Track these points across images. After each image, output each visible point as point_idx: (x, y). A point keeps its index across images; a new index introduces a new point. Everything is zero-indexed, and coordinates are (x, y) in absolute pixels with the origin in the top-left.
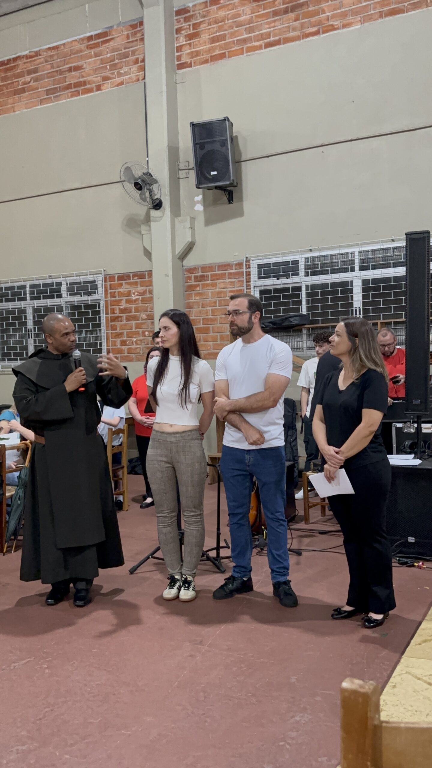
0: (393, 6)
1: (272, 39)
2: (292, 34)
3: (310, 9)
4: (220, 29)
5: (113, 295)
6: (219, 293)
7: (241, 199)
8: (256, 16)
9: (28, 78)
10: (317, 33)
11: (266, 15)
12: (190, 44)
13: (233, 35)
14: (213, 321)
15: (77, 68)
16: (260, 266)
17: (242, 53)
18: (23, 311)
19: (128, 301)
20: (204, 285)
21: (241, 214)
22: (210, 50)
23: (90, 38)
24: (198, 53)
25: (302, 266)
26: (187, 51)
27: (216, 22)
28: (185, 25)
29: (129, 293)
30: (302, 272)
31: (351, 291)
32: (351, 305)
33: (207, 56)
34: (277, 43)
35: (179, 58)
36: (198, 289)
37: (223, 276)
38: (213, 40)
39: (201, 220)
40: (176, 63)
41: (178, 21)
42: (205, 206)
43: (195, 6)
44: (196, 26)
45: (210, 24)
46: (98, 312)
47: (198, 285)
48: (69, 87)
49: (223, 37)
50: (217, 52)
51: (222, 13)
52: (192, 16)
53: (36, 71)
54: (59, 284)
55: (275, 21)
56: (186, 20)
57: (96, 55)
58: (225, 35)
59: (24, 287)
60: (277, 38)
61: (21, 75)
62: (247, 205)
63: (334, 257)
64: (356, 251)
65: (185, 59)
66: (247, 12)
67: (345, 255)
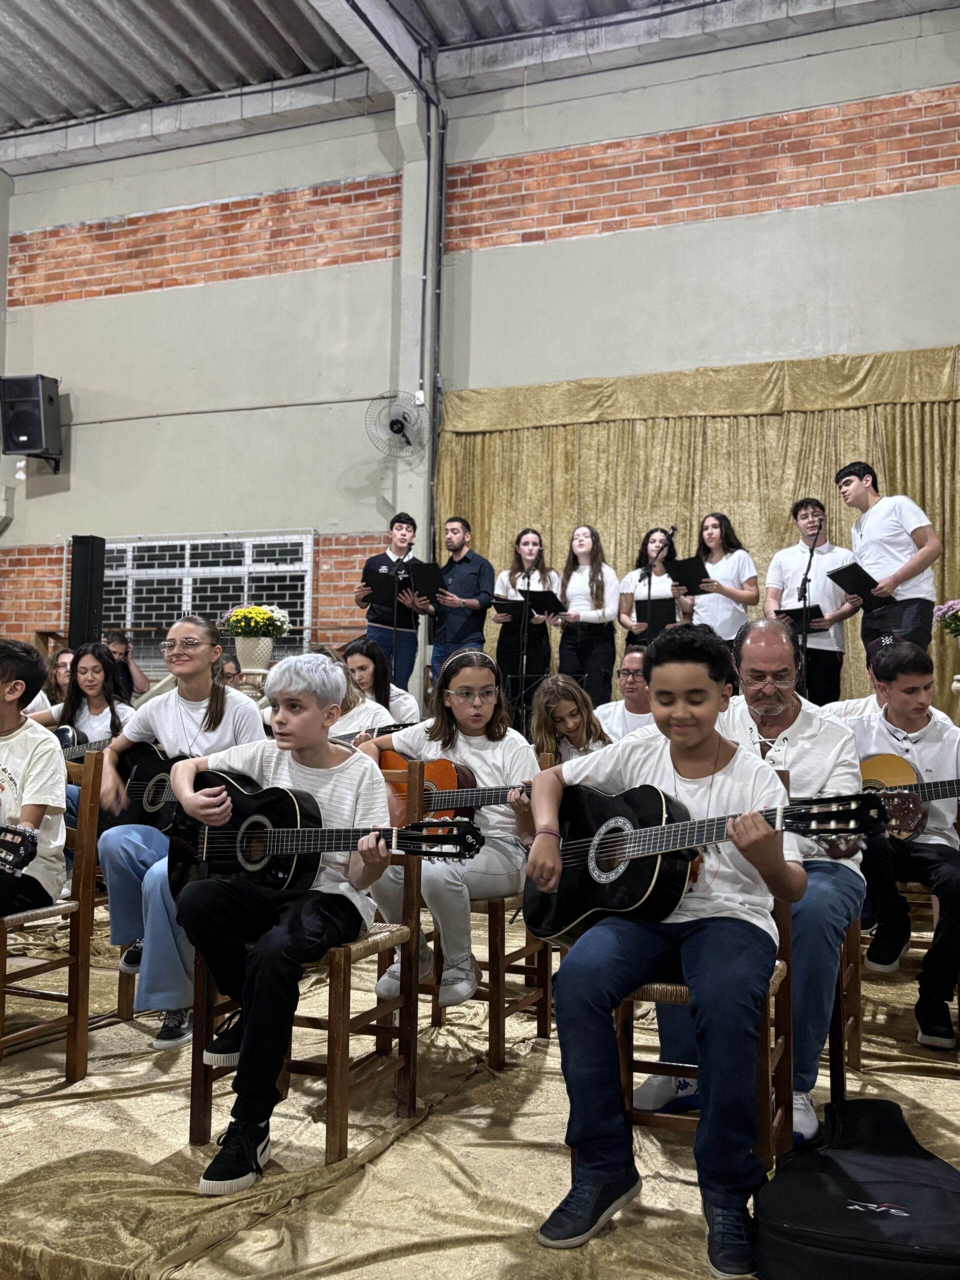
0: (238, 268)
1: (113, 285)
3: (155, 257)
4: (57, 265)
6: (36, 582)
7: (68, 470)
8: (99, 257)
10: (160, 285)
11: (107, 258)
12: (24, 278)
13: (72, 274)
14: (26, 617)
17: (81, 297)
20: (20, 572)
21: (67, 488)
22: (46, 289)
24: (32, 291)
25: (129, 555)
26: (20, 285)
27: (54, 257)
28: (20, 255)
30: (129, 563)
31: (180, 590)
32: (179, 608)
33: (41, 295)
34: (118, 291)
35: (11, 293)
36: (12, 575)
37: (42, 562)
38: (49, 278)
39: (20, 493)
40: (8, 298)
41: (13, 250)
42: (29, 475)
43: (32, 234)
44: (32, 258)
45: (47, 258)
47: (13, 571)
49: (61, 276)
50: (54, 292)
51: (61, 248)
52: (28, 246)
55: (117, 266)
56: (22, 249)
58: (63, 274)
60: (118, 285)
62: (74, 478)
63: (162, 548)
64: (188, 544)
65: (17, 295)
66: (88, 251)
67: (174, 548)
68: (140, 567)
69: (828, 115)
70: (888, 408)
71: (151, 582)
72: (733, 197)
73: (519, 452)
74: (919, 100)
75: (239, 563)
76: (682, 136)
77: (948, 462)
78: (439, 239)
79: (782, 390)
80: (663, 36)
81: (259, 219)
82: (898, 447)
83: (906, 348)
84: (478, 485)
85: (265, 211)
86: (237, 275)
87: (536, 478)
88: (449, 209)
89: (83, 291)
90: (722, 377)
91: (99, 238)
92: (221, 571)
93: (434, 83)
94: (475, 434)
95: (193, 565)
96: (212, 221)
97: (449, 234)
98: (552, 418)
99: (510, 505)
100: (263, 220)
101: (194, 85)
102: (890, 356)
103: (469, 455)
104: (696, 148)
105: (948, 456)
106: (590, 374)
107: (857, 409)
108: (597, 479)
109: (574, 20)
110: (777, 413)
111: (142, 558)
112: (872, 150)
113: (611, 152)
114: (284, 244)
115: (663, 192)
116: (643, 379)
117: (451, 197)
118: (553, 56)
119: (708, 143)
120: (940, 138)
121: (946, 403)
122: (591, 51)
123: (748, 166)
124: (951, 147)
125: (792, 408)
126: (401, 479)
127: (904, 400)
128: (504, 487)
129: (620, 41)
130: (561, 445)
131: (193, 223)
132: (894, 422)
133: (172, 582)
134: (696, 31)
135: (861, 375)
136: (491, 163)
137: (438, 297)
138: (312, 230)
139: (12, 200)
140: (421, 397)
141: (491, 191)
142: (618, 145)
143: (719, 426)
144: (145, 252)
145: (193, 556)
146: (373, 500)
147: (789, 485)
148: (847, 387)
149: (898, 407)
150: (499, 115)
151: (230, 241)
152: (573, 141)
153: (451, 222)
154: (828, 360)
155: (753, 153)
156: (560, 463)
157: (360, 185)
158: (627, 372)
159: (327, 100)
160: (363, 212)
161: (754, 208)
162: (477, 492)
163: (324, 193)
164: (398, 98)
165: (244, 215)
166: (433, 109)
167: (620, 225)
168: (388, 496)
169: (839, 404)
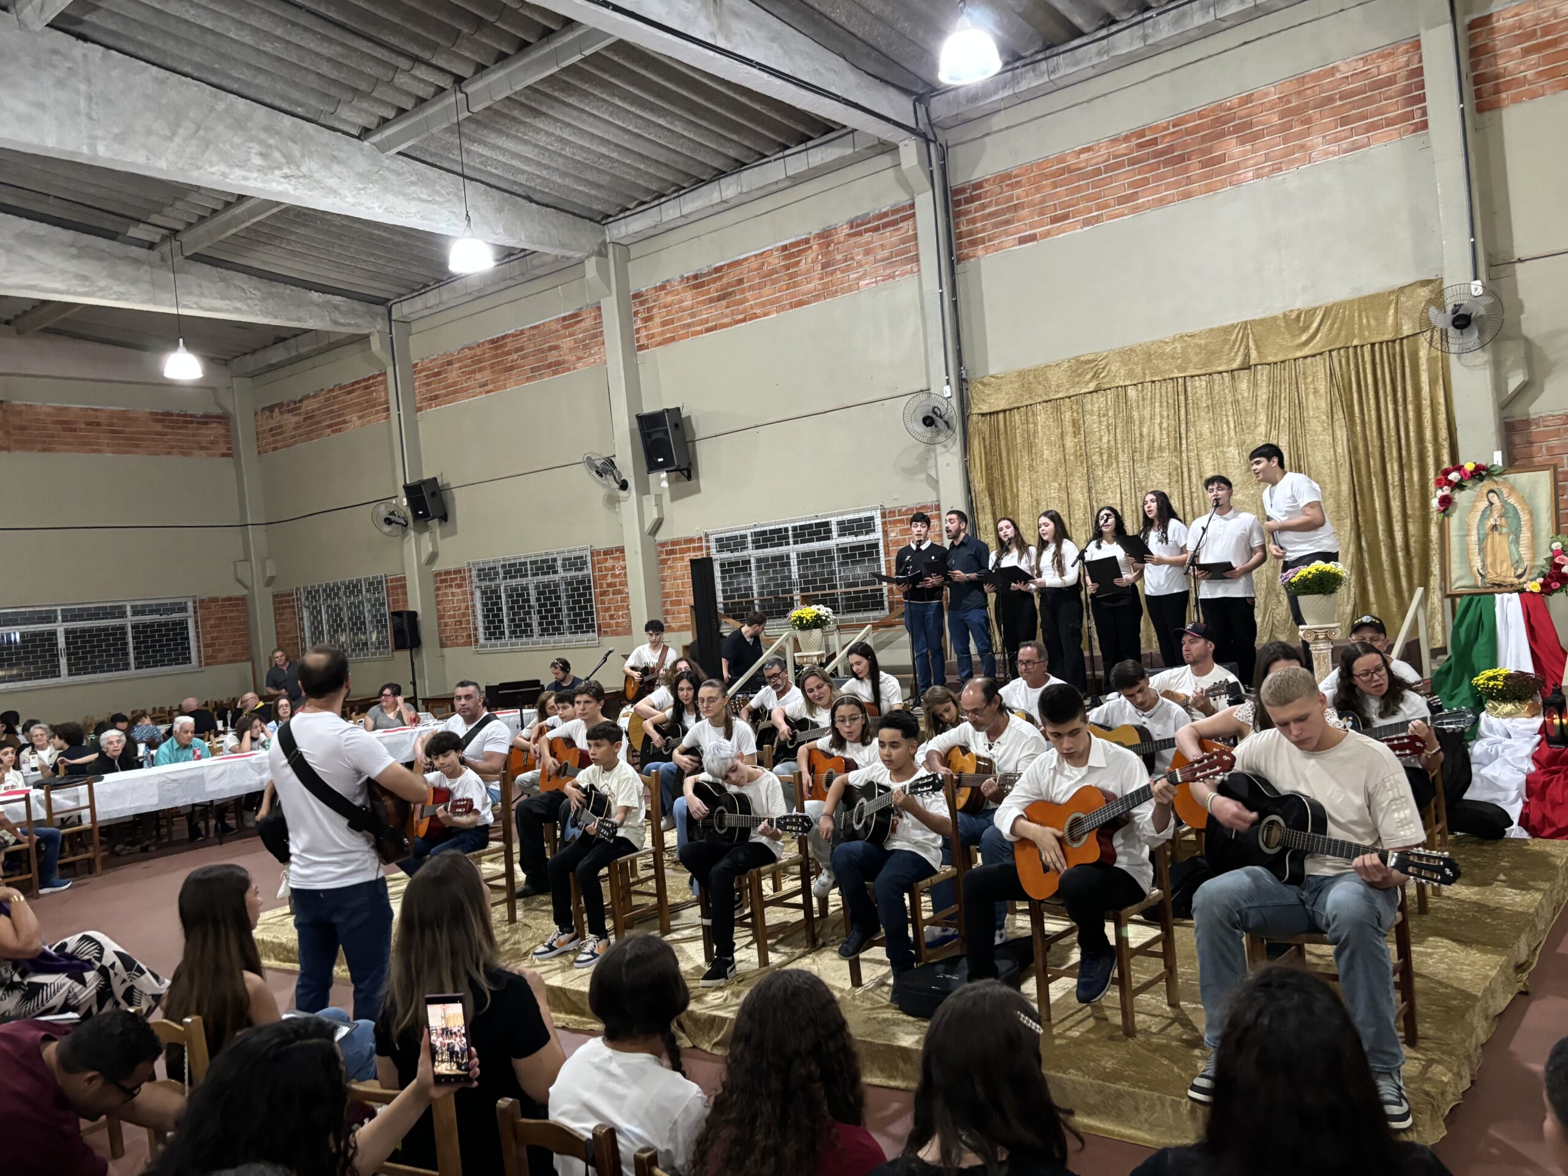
1: (711, 324)
2: (725, 321)
3: (738, 297)
4: (668, 313)
5: (600, 570)
7: (697, 477)
8: (696, 303)
9: (515, 356)
10: (744, 320)
11: (703, 302)
12: (646, 327)
13: (680, 319)
15: (556, 348)
16: (718, 540)
17: (688, 337)
18: (526, 588)
19: (614, 576)
20: (675, 559)
21: (698, 490)
22: (663, 333)
23: (564, 319)
24: (653, 336)
25: (749, 539)
26: (644, 333)
27: (665, 307)
28: (641, 308)
29: (613, 568)
30: (750, 545)
31: (788, 564)
32: (790, 577)
33: (658, 339)
34: (714, 328)
35: (638, 340)
38: (664, 324)
39: (666, 497)
40: (637, 344)
41: (632, 305)
42: (670, 483)
43: (647, 290)
45: (660, 308)
46: (589, 588)
48: (550, 366)
49: (672, 321)
50: (668, 335)
51: (669, 299)
52: (645, 301)
53: (521, 349)
54: (554, 560)
55: (711, 308)
56: (642, 303)
57: (571, 335)
58: (673, 319)
59: (525, 564)
60: (714, 323)
61: (509, 353)
62: (702, 482)
63: (772, 532)
64: (790, 526)
65: (643, 341)
66: (688, 299)
67: (779, 531)
68: (757, 548)
69: (1266, 95)
70: (1342, 352)
71: (766, 559)
72: (1189, 179)
73: (1035, 424)
74: (1345, 70)
75: (828, 538)
76: (1141, 133)
77: (1399, 394)
78: (951, 254)
79: (1247, 347)
80: (1112, 54)
81: (811, 255)
82: (1354, 386)
83: (1355, 295)
84: (1004, 455)
85: (815, 247)
86: (800, 304)
87: (1050, 443)
88: (957, 226)
89: (689, 331)
90: (1197, 340)
91: (696, 287)
92: (816, 546)
93: (930, 124)
94: (997, 413)
95: (796, 543)
96: (776, 261)
97: (960, 247)
98: (1057, 392)
99: (1031, 468)
100: (814, 255)
101: (747, 157)
102: (1339, 305)
103: (995, 431)
104: (1154, 142)
105: (1399, 389)
106: (1085, 351)
107: (1314, 356)
108: (1100, 439)
109: (1037, 52)
110: (1246, 367)
111: (758, 541)
112: (1307, 121)
113: (1083, 156)
114: (833, 273)
115: (1131, 185)
116: (1132, 350)
117: (958, 215)
118: (1023, 86)
119: (1164, 136)
120: (1369, 101)
121: (1394, 341)
122: (1053, 77)
123: (1203, 152)
124: (1378, 108)
125: (1257, 361)
126: (939, 459)
127: (1355, 342)
128: (1025, 453)
129: (1076, 63)
130: (1068, 415)
131: (763, 264)
132: (1348, 364)
133: (781, 557)
134: (1138, 45)
135: (1315, 325)
136: (987, 181)
137: (955, 304)
138: (852, 259)
139: (630, 264)
140: (947, 391)
141: (989, 204)
142: (1088, 149)
143: (1197, 384)
144: (730, 294)
145: (795, 536)
146: (923, 476)
147: (1262, 429)
148: (1304, 338)
149: (1351, 350)
150: (987, 139)
151: (792, 276)
152: (1052, 150)
153: (960, 236)
154: (1285, 315)
155: (1204, 140)
156: (1069, 429)
157: (885, 215)
158: (1116, 345)
159: (849, 151)
160: (890, 237)
161: (1209, 189)
162: (1005, 461)
163: (859, 225)
164: (901, 145)
165: (800, 252)
166: (932, 146)
167: (1098, 219)
168: (933, 473)
169: (1299, 354)
